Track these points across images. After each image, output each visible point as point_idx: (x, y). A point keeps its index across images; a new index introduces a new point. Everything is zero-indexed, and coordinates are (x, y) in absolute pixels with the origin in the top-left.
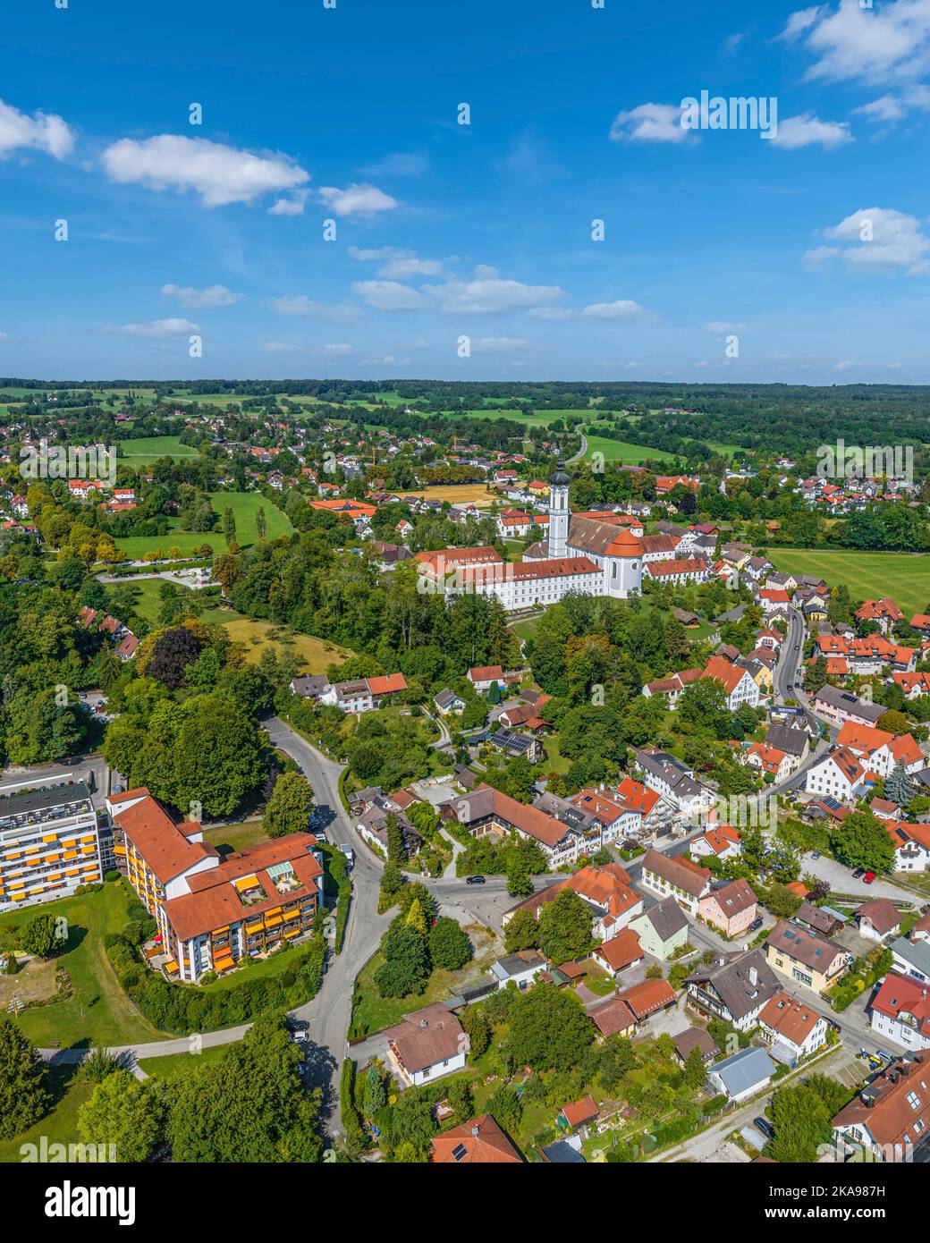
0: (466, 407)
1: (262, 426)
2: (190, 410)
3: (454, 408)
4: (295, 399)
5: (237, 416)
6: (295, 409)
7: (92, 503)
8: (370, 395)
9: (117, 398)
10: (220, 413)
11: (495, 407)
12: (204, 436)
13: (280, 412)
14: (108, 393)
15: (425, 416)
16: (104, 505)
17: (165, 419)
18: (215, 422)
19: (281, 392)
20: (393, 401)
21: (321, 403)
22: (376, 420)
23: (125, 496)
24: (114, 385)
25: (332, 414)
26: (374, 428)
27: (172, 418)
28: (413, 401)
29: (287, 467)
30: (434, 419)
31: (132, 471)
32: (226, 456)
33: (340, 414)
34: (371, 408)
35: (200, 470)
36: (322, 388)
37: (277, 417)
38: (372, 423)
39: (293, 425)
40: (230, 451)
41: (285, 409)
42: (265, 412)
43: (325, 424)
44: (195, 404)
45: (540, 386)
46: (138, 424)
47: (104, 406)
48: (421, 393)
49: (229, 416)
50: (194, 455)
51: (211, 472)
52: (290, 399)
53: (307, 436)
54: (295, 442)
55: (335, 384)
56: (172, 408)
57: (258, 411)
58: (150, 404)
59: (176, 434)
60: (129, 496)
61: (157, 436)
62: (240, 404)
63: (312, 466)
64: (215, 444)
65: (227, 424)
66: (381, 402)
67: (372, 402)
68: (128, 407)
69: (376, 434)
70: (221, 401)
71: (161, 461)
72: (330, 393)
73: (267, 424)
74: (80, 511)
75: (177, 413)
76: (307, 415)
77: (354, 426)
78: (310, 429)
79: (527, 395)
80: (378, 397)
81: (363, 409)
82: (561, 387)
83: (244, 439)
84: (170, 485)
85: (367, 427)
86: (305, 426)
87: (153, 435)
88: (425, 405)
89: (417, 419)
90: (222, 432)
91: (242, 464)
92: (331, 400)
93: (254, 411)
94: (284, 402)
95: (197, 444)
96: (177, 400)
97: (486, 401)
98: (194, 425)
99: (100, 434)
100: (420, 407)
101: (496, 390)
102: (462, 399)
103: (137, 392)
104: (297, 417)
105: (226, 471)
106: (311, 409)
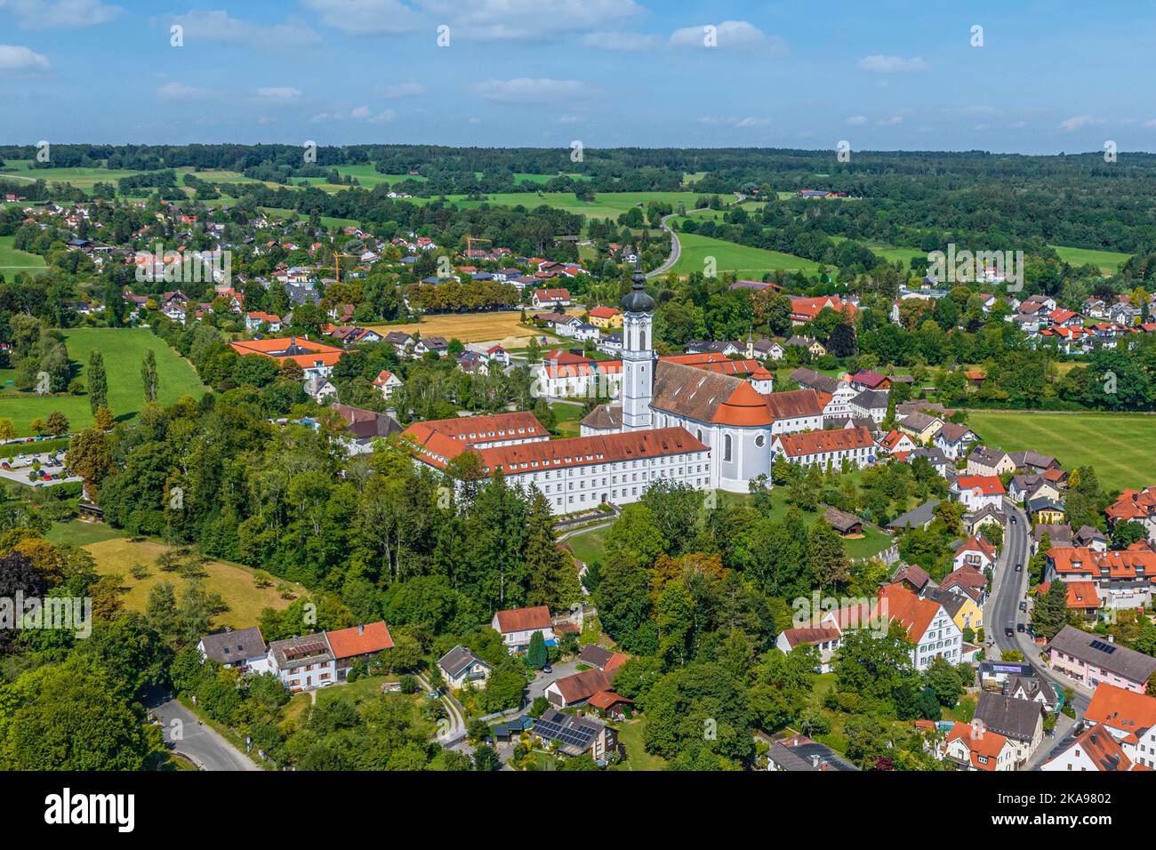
0: (486, 188)
1: (152, 220)
2: (33, 193)
3: (467, 190)
4: (208, 176)
5: (111, 203)
6: (206, 192)
8: (330, 169)
10: (83, 198)
11: (533, 188)
12: (55, 236)
13: (182, 196)
15: (419, 202)
18: (73, 212)
19: (183, 164)
20: (368, 179)
21: (249, 181)
22: (341, 209)
25: (266, 199)
26: (338, 222)
28: (401, 179)
30: (435, 207)
32: (91, 269)
33: (282, 200)
34: (332, 190)
35: (49, 291)
36: (251, 159)
37: (178, 204)
38: (334, 214)
39: (204, 218)
40: (99, 261)
41: (191, 192)
42: (157, 197)
43: (257, 215)
44: (41, 184)
45: (606, 154)
48: (414, 166)
49: (97, 203)
50: (38, 267)
51: (67, 294)
52: (199, 176)
53: (228, 236)
54: (206, 246)
55: (273, 151)
57: (146, 195)
59: (8, 232)
62: (116, 185)
63: (235, 285)
64: (73, 249)
65: (95, 215)
66: (348, 181)
67: (334, 179)
69: (341, 231)
70: (84, 179)
72: (265, 167)
73: (160, 216)
75: (10, 199)
76: (226, 202)
77: (304, 219)
78: (233, 225)
79: (584, 169)
80: (343, 172)
81: (319, 192)
82: (638, 157)
83: (122, 240)
85: (325, 220)
86: (224, 220)
88: (421, 185)
89: (408, 208)
90: (85, 229)
91: (119, 281)
92: (267, 178)
93: (138, 194)
94: (189, 180)
95: (43, 249)
96: (11, 177)
97: (519, 179)
98: (38, 218)
100: (412, 188)
101: (534, 161)
102: (479, 176)
104: (209, 205)
105: (92, 293)
106: (233, 192)
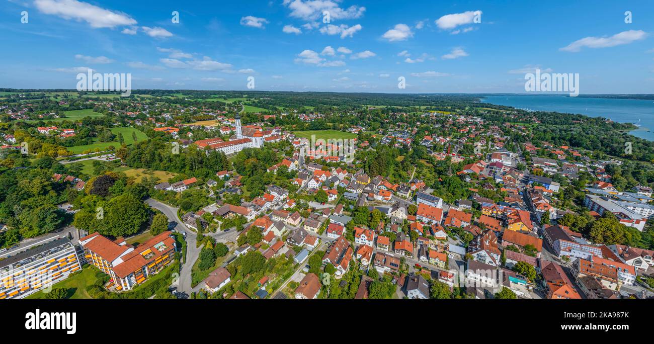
0: (206, 98)
1: (130, 105)
2: (96, 100)
3: (202, 98)
4: (143, 96)
5: (119, 101)
6: (143, 99)
7: (52, 135)
8: (171, 94)
9: (59, 96)
10: (111, 101)
11: (215, 98)
12: (105, 109)
13: (137, 100)
14: (54, 94)
15: (192, 101)
16: (59, 136)
17: (85, 103)
18: (109, 104)
19: (136, 93)
20: (180, 96)
21: (152, 97)
22: (176, 102)
23: (69, 132)
24: (56, 91)
25: (157, 100)
26: (175, 105)
27: (88, 103)
28: (187, 96)
29: (143, 118)
30: (196, 101)
31: (71, 122)
32: (116, 115)
33: (161, 100)
34: (173, 98)
35: (105, 120)
36: (153, 92)
37: (136, 102)
38: (174, 103)
39: (143, 104)
40: (117, 114)
41: (139, 99)
42: (130, 100)
43: (156, 104)
44: (99, 98)
45: (229, 92)
46: (71, 105)
47: (52, 99)
48: (190, 94)
49: (115, 101)
50: (101, 115)
51: (110, 121)
52: (140, 96)
53: (149, 108)
54: (144, 110)
55: (158, 91)
56: (87, 99)
57: (127, 100)
58: (76, 98)
59: (91, 108)
60: (71, 132)
61: (82, 109)
62: (119, 98)
63: (153, 118)
64: (110, 111)
65: (115, 104)
66: (176, 97)
67: (173, 97)
68: (65, 99)
69: (176, 106)
70: (111, 97)
71: (85, 118)
72: (156, 94)
73: (132, 104)
74: (46, 139)
75: (90, 101)
76: (148, 101)
77: (167, 104)
78: (150, 106)
79: (225, 94)
80: (175, 95)
81: (169, 99)
82: (235, 92)
83: (122, 109)
84: (91, 126)
85: (172, 104)
86: (148, 105)
87: (79, 109)
88: (192, 97)
89: (190, 102)
90: (112, 107)
91: (124, 118)
92: (157, 96)
93: (125, 100)
94: (138, 97)
95: (102, 111)
96: (90, 96)
97: (212, 96)
98: (99, 105)
99: (52, 109)
100: (190, 98)
101: (215, 93)
102: (204, 96)
103: (69, 93)
104: (144, 102)
105: (117, 120)
106: (150, 99)
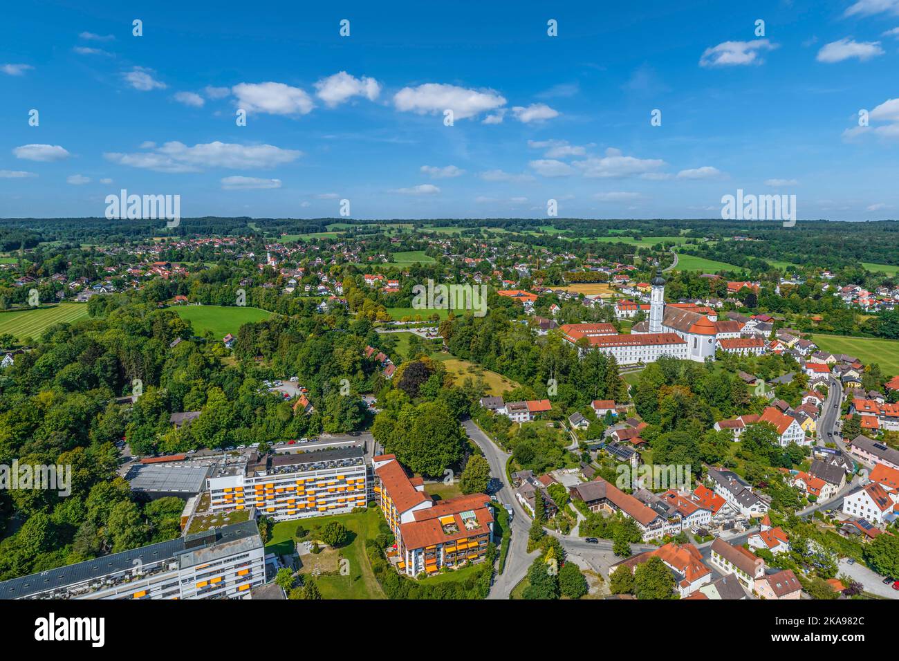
0: (597, 235)
1: (472, 246)
2: (432, 236)
3: (589, 236)
4: (492, 230)
5: (458, 240)
6: (491, 236)
7: (376, 288)
8: (537, 228)
9: (393, 229)
10: (449, 238)
11: (616, 235)
12: (439, 251)
13: (483, 237)
14: (389, 226)
15: (570, 240)
16: (382, 289)
17: (418, 241)
18: (445, 243)
19: (484, 226)
20: (551, 231)
21: (507, 232)
22: (540, 243)
23: (393, 284)
24: (392, 222)
25: (512, 239)
26: (538, 247)
27: (421, 241)
28: (563, 231)
29: (485, 270)
30: (576, 242)
31: (398, 271)
32: (450, 263)
33: (518, 239)
34: (537, 235)
35: (436, 270)
36: (507, 224)
37: (481, 240)
38: (538, 244)
39: (490, 245)
40: (453, 260)
41: (486, 236)
42: (474, 237)
43: (509, 245)
44: (435, 232)
45: (647, 222)
46: (403, 244)
47: (386, 234)
48: (568, 226)
49: (453, 239)
50: (433, 262)
51: (442, 272)
52: (489, 230)
53: (498, 252)
54: (490, 255)
55: (516, 221)
56: (422, 235)
57: (470, 237)
58: (410, 232)
59: (423, 249)
60: (395, 284)
61: (413, 250)
62: (460, 233)
63: (499, 270)
64: (444, 256)
65: (452, 244)
66: (543, 232)
67: (538, 232)
68: (398, 234)
69: (540, 251)
70: (449, 231)
71: (414, 265)
72: (513, 227)
73: (474, 244)
74: (369, 291)
75: (425, 238)
76: (498, 240)
77: (526, 246)
78: (500, 248)
79: (638, 228)
80: (541, 229)
81: (533, 236)
82: (661, 222)
83: (461, 253)
84: (418, 278)
85: (534, 247)
86: (497, 246)
87: (411, 250)
88: (571, 234)
89: (565, 243)
90: (449, 249)
91: (459, 267)
92: (513, 231)
93: (467, 236)
94: (485, 232)
95: (434, 256)
96: (425, 230)
97: (610, 231)
98: (433, 245)
99: (382, 249)
100: (568, 235)
101: (616, 224)
102: (594, 230)
103: (404, 226)
104: (492, 241)
105: (450, 271)
106: (501, 236)
